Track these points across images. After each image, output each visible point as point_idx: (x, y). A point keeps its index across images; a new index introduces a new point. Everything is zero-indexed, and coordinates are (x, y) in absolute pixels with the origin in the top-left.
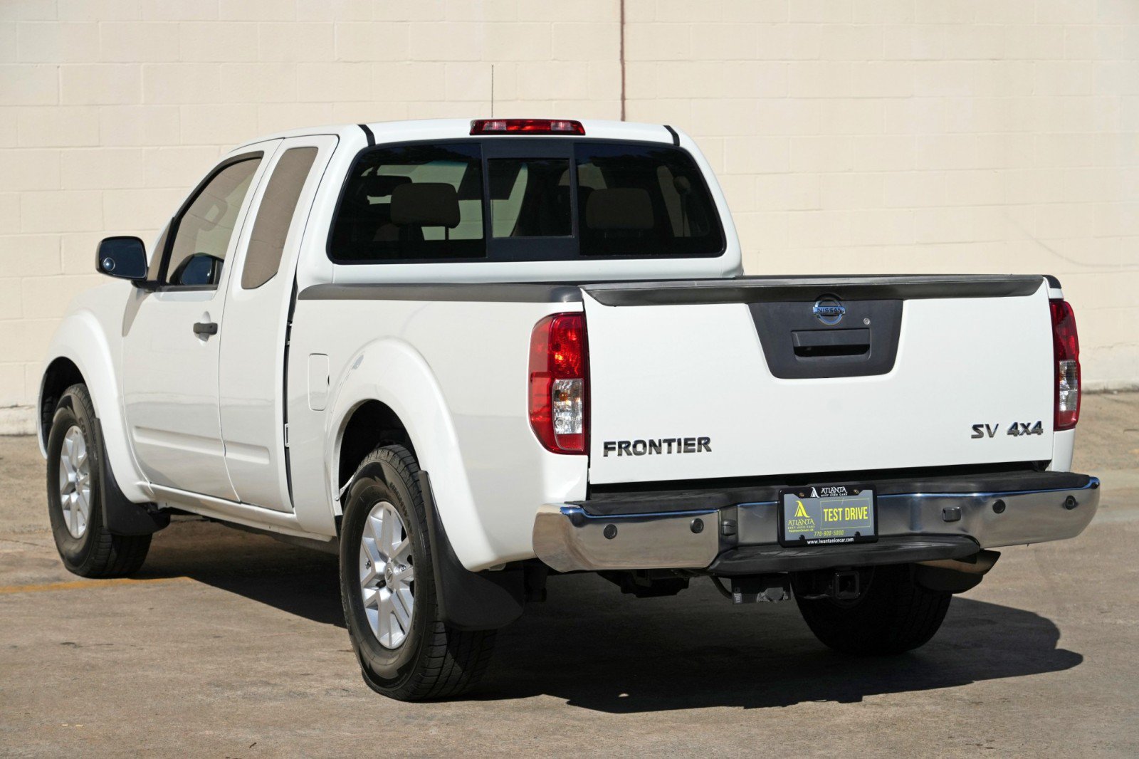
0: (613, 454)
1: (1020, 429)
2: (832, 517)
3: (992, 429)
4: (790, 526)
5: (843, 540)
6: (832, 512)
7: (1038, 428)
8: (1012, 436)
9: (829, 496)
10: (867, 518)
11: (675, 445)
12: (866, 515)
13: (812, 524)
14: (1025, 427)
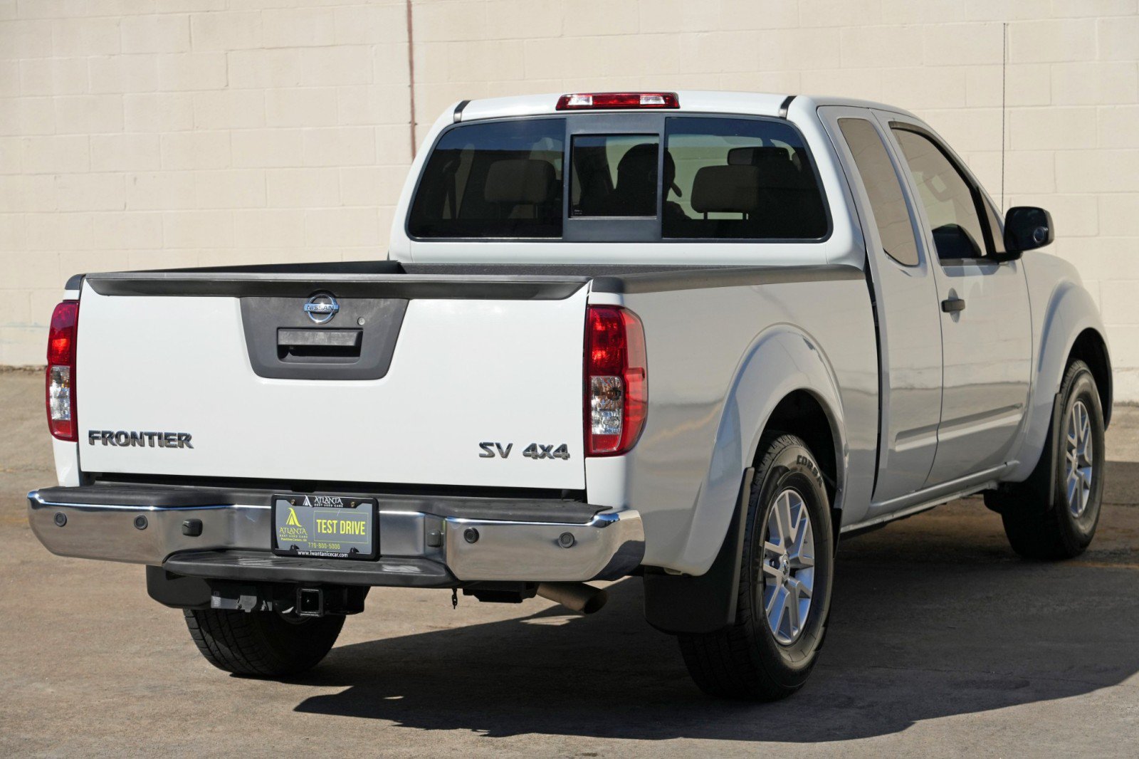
0: (98, 443)
1: (540, 451)
2: (325, 529)
3: (504, 448)
4: (282, 533)
5: (336, 555)
6: (325, 524)
7: (563, 451)
8: (530, 459)
9: (323, 506)
10: (364, 533)
11: (156, 438)
12: (363, 531)
13: (304, 534)
14: (546, 450)
